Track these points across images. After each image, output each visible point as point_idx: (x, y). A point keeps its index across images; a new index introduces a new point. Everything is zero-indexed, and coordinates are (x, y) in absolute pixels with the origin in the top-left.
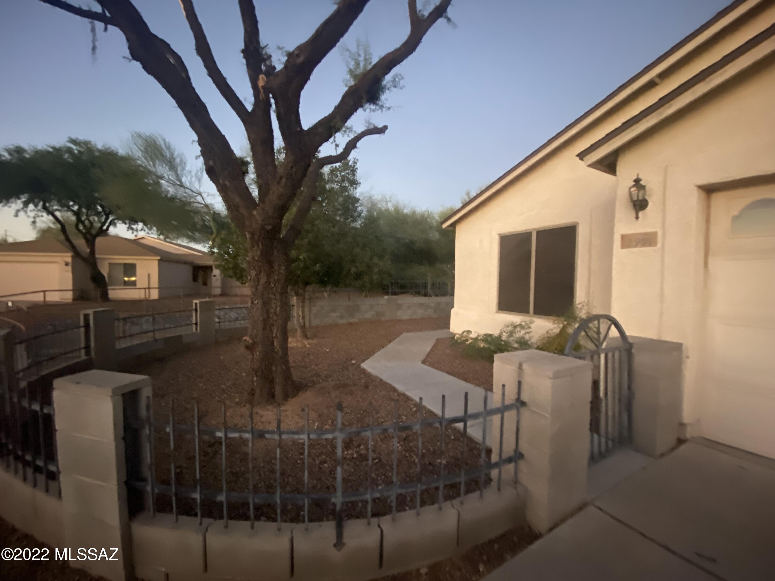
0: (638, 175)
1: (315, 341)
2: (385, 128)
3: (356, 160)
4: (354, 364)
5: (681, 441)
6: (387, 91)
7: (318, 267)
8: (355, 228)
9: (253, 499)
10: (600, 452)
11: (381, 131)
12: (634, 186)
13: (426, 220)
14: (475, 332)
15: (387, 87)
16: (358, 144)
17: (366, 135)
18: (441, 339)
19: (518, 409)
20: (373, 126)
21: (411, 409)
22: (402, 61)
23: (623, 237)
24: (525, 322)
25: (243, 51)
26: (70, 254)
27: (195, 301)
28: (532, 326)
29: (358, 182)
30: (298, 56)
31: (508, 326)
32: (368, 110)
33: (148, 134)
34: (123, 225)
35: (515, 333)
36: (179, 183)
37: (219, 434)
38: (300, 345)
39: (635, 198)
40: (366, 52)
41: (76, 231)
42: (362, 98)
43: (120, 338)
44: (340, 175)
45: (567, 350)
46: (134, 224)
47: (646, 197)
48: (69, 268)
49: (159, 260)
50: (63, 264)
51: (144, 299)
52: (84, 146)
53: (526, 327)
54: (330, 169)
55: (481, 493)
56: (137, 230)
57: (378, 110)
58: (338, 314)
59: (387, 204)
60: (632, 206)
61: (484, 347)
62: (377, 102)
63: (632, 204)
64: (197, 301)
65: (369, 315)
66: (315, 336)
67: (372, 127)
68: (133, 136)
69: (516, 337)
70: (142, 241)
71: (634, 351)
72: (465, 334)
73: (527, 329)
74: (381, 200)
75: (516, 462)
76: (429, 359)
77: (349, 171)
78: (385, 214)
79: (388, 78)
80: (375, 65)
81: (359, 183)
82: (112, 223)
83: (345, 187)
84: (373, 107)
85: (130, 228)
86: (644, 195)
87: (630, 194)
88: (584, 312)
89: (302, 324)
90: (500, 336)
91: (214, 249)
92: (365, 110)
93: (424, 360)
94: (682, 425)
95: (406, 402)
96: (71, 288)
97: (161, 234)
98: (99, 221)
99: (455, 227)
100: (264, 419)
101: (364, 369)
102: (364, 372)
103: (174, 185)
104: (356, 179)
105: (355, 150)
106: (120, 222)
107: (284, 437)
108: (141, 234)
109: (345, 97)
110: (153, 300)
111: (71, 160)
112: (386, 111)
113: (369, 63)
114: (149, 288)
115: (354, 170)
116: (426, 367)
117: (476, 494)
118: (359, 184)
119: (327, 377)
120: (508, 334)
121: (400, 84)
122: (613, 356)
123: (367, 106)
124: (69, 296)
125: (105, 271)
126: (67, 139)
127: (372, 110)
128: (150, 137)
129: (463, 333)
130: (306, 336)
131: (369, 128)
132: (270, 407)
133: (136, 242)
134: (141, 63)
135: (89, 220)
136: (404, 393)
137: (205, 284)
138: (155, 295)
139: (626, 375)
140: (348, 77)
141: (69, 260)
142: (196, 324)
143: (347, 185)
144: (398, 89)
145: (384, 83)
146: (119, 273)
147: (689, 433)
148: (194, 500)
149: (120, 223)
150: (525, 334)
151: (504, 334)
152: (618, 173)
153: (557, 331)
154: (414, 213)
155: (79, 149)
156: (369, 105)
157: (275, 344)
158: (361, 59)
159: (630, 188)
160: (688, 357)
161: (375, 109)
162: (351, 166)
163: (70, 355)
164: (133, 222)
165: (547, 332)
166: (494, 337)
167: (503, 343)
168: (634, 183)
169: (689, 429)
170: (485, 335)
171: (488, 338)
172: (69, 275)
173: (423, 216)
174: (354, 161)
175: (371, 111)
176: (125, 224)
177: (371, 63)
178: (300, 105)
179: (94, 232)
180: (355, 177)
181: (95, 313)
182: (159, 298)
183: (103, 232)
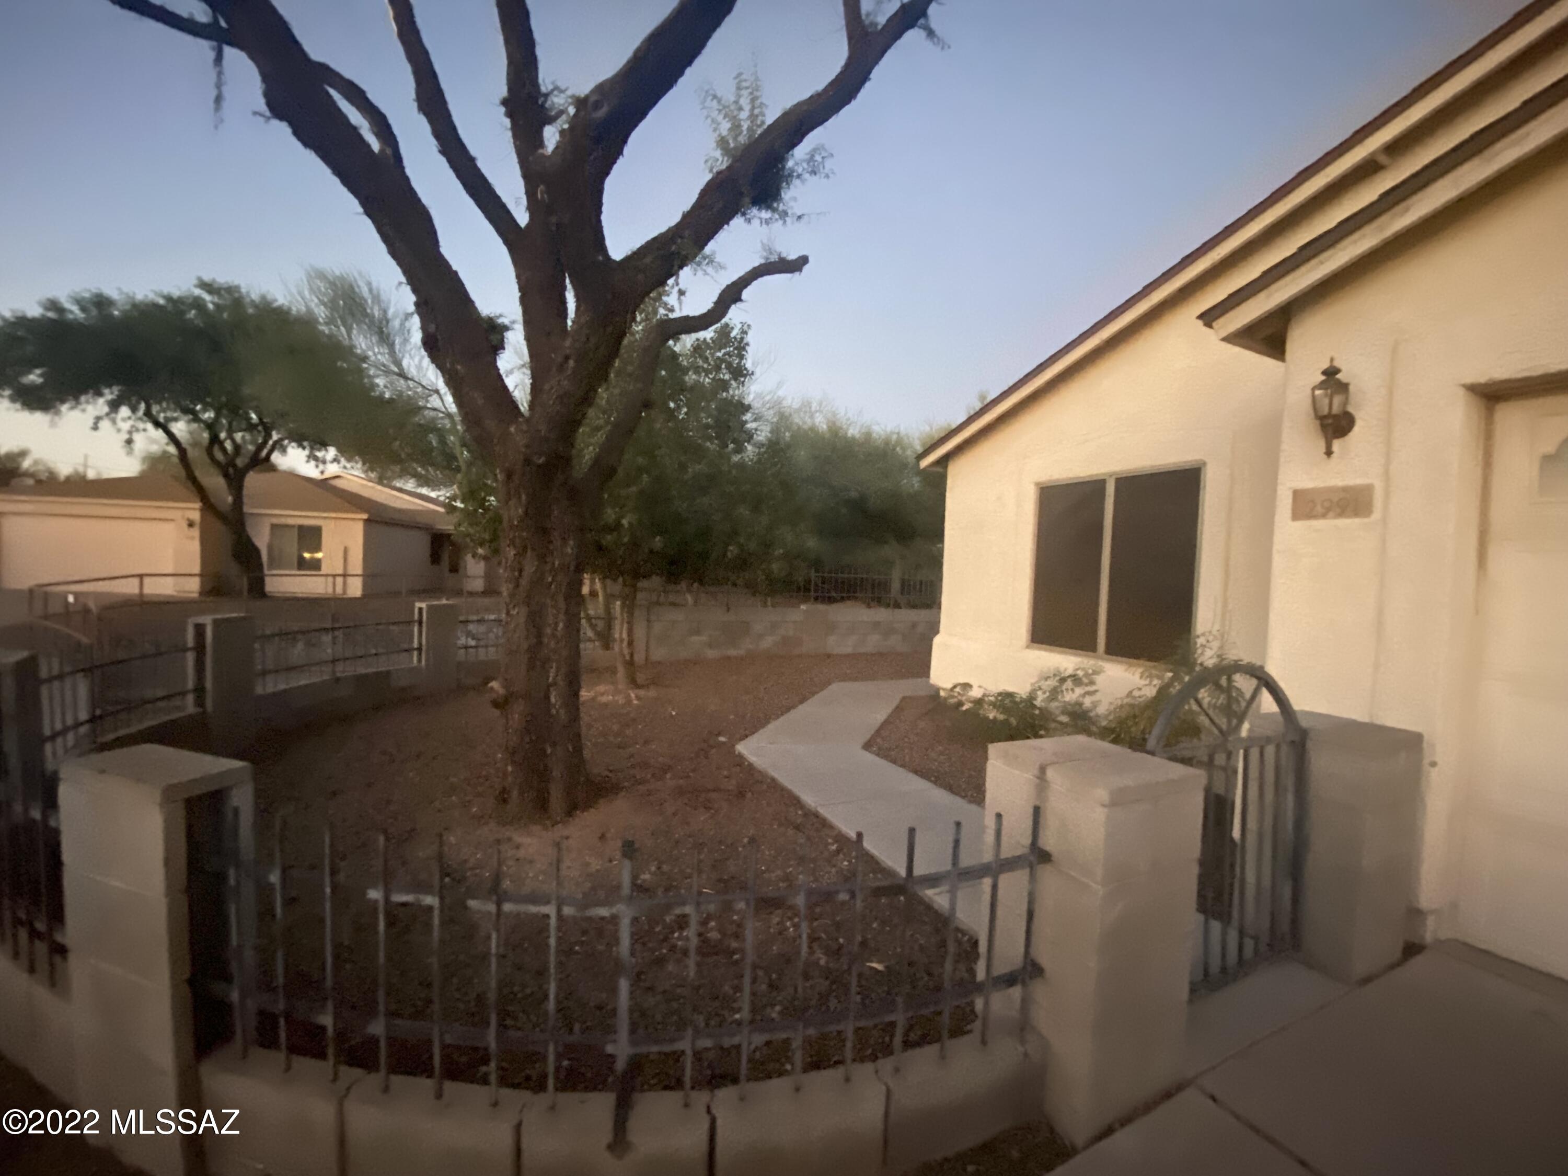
0: (1332, 360)
1: (652, 693)
2: (804, 260)
3: (745, 328)
4: (724, 743)
5: (1412, 949)
6: (796, 182)
7: (658, 542)
8: (741, 466)
9: (442, 1035)
10: (1224, 969)
11: (795, 266)
12: (1322, 385)
13: (894, 449)
14: (980, 687)
15: (795, 174)
16: (745, 294)
17: (762, 276)
18: (910, 698)
19: (1031, 867)
20: (776, 257)
21: (827, 844)
22: (827, 120)
23: (1298, 495)
24: (1083, 669)
25: (505, 102)
26: (198, 505)
27: (418, 605)
28: (1099, 679)
29: (748, 371)
30: (597, 105)
31: (1047, 678)
32: (756, 222)
33: (338, 273)
34: (300, 450)
35: (1062, 691)
36: (396, 370)
37: (374, 894)
38: (621, 700)
39: (1326, 411)
40: (753, 100)
41: (207, 460)
42: (741, 194)
43: (264, 673)
44: (713, 356)
45: (1151, 743)
46: (319, 450)
47: (1350, 409)
48: (196, 532)
49: (367, 522)
50: (184, 524)
51: (331, 596)
52: (226, 296)
53: (1085, 680)
54: (692, 345)
55: (942, 1049)
56: (324, 462)
57: (776, 220)
58: (704, 638)
59: (812, 417)
60: (1319, 427)
61: (995, 720)
62: (775, 205)
63: (1318, 422)
64: (423, 605)
65: (768, 642)
66: (654, 682)
67: (774, 258)
68: (310, 278)
69: (1062, 700)
70: (338, 483)
71: (1309, 744)
72: (958, 689)
73: (1087, 685)
74: (798, 410)
75: (1024, 984)
76: (879, 740)
77: (732, 349)
78: (809, 437)
79: (800, 152)
80: (770, 126)
81: (750, 372)
82: (278, 446)
83: (723, 380)
84: (765, 214)
85: (312, 457)
86: (1346, 403)
87: (1314, 398)
88: (1209, 653)
89: (628, 658)
90: (1031, 697)
91: (455, 502)
92: (749, 221)
93: (869, 741)
94: (1416, 914)
95: (817, 830)
96: (197, 569)
97: (372, 469)
98: (253, 442)
99: (946, 467)
100: (521, 853)
101: (741, 756)
102: (740, 761)
103: (388, 372)
104: (745, 365)
105: (739, 305)
106: (293, 444)
107: (507, 907)
108: (332, 469)
109: (705, 193)
110: (351, 599)
111: (199, 322)
112: (793, 223)
113: (759, 123)
114: (345, 575)
115: (741, 348)
116: (869, 757)
117: (931, 1051)
118: (750, 375)
119: (665, 769)
120: (1048, 694)
121: (824, 168)
122: (1262, 754)
123: (754, 211)
124: (192, 587)
125: (262, 539)
126: (195, 282)
127: (764, 221)
128: (342, 278)
129: (955, 687)
130: (633, 683)
131: (769, 261)
132: (536, 828)
133: (324, 484)
134: (291, 124)
135: (233, 441)
136: (817, 811)
137: (454, 569)
138: (355, 588)
139: (1290, 798)
140: (718, 154)
141: (196, 516)
142: (419, 649)
143: (727, 377)
144: (820, 178)
145: (790, 164)
146: (291, 545)
147: (1431, 931)
148: (323, 1029)
149: (293, 447)
150: (1084, 695)
151: (1039, 693)
152: (1288, 355)
153: (1150, 692)
154: (868, 435)
155: (216, 300)
156: (758, 210)
157: (553, 700)
158: (744, 115)
159: (1313, 389)
160: (1433, 764)
161: (771, 219)
162: (735, 338)
163: (160, 704)
164: (318, 446)
165: (1130, 694)
166: (1018, 700)
167: (1037, 712)
168: (1323, 378)
169: (1431, 922)
170: (1000, 694)
171: (1006, 700)
172: (194, 547)
173: (887, 442)
174: (742, 328)
175: (761, 222)
176: (304, 448)
177: (763, 122)
178: (604, 209)
179: (240, 462)
180: (744, 361)
181: (216, 623)
182: (362, 595)
183: (260, 462)
